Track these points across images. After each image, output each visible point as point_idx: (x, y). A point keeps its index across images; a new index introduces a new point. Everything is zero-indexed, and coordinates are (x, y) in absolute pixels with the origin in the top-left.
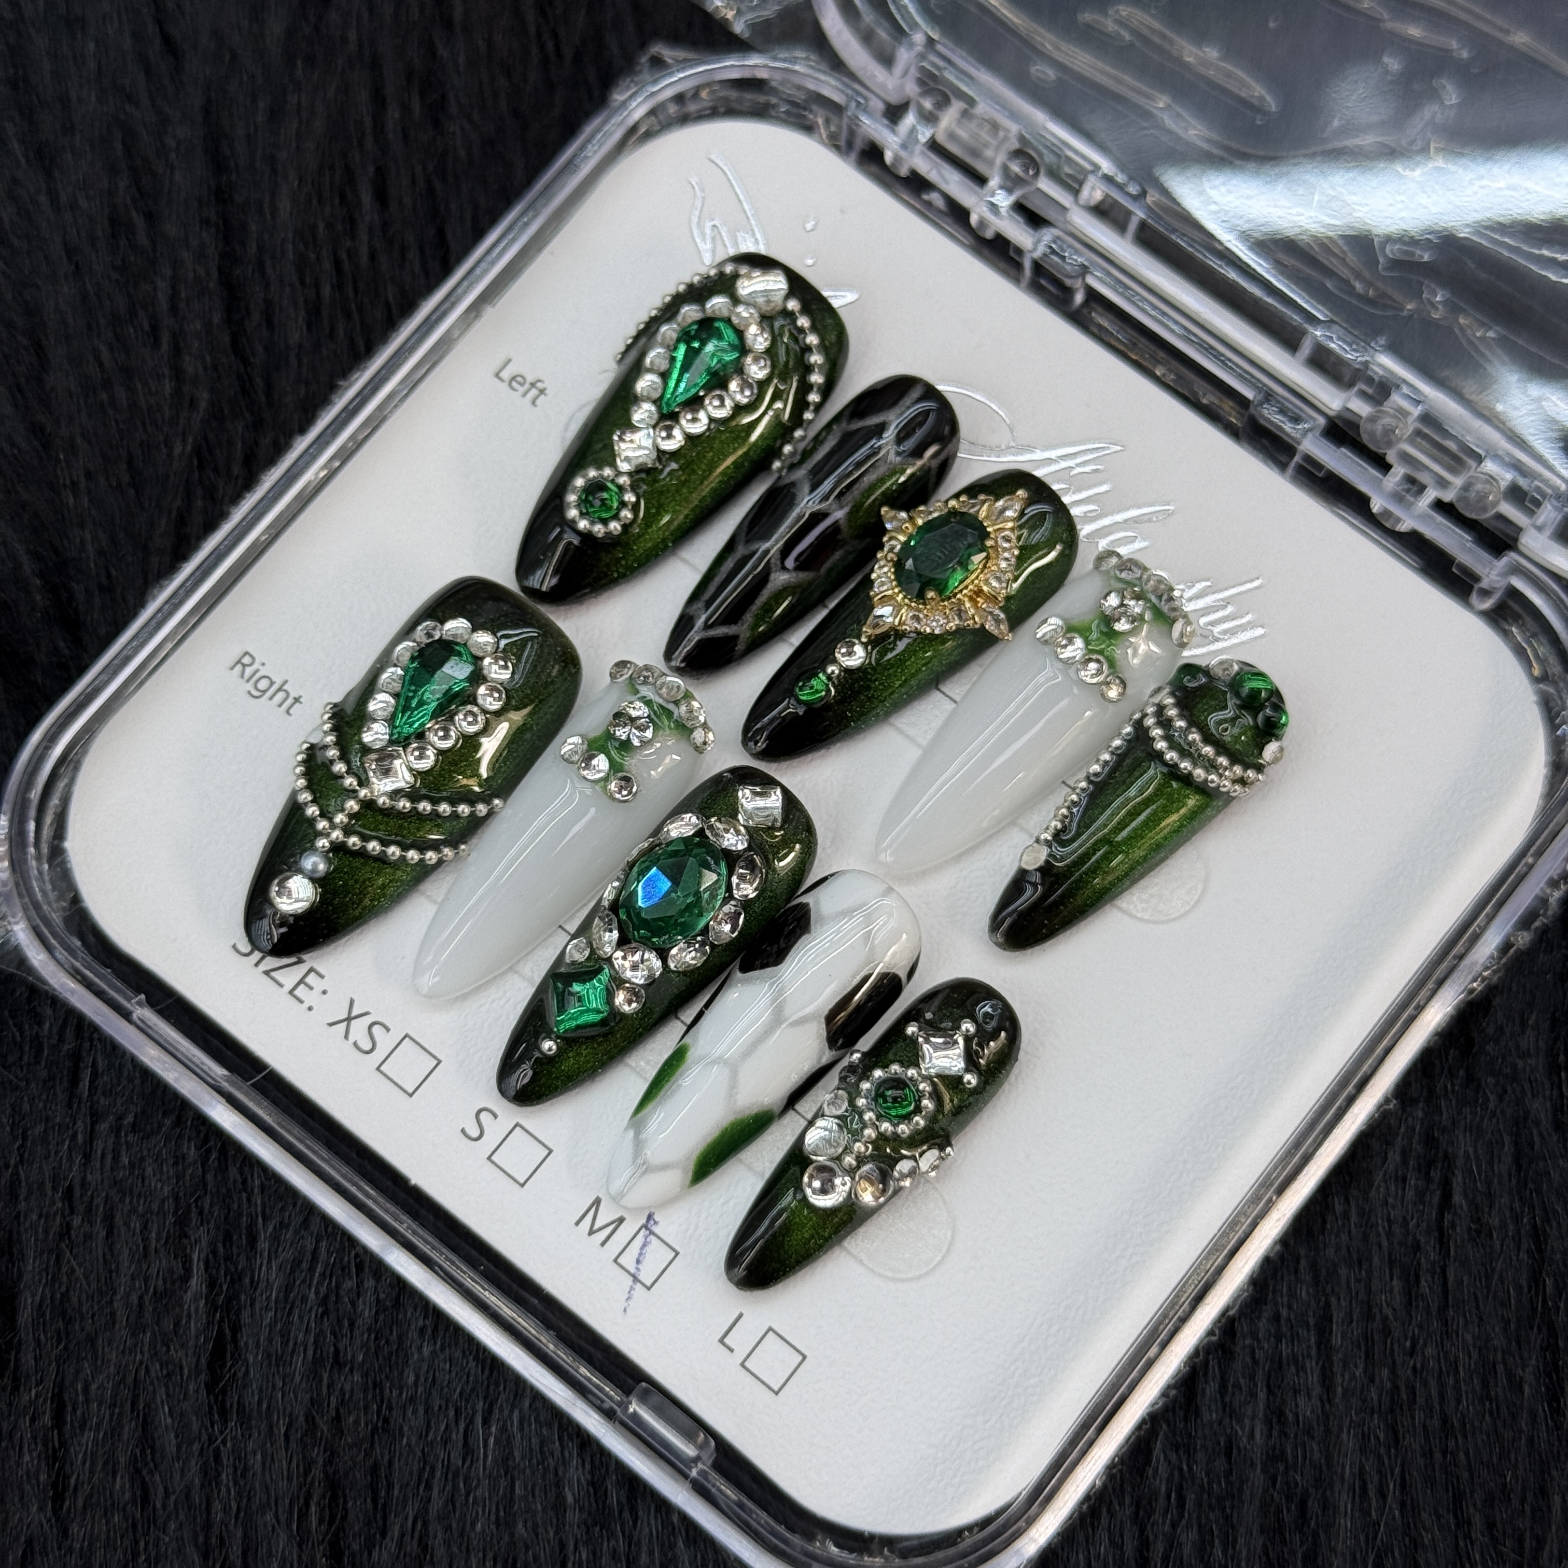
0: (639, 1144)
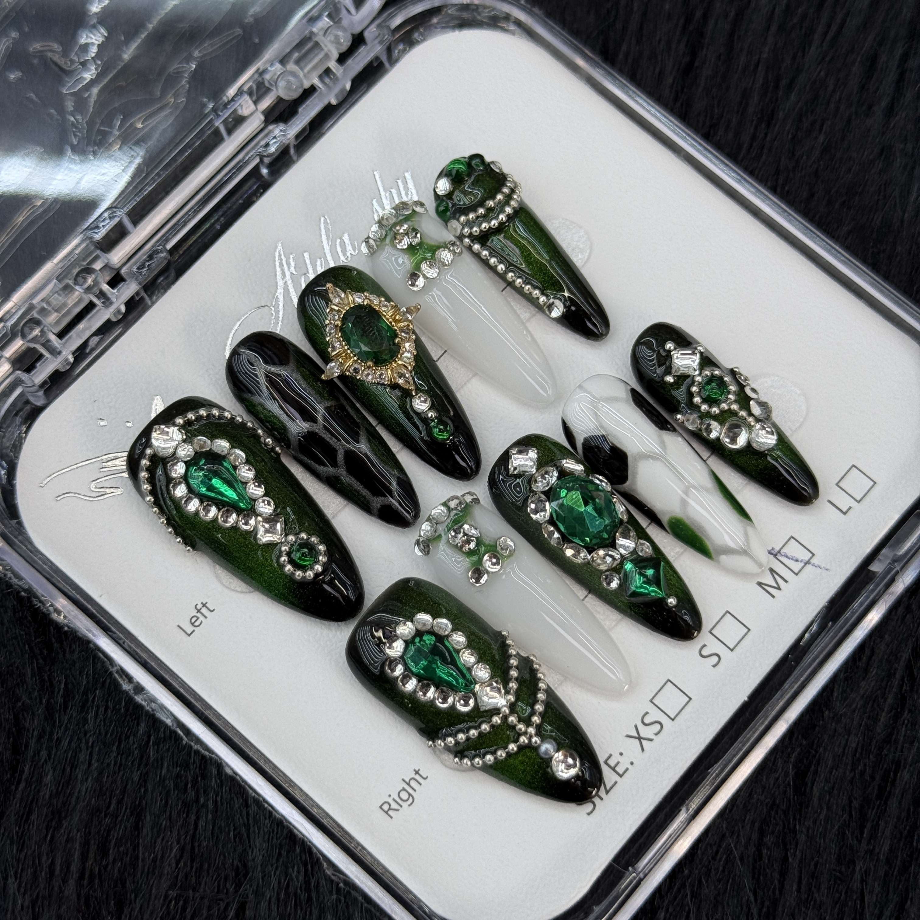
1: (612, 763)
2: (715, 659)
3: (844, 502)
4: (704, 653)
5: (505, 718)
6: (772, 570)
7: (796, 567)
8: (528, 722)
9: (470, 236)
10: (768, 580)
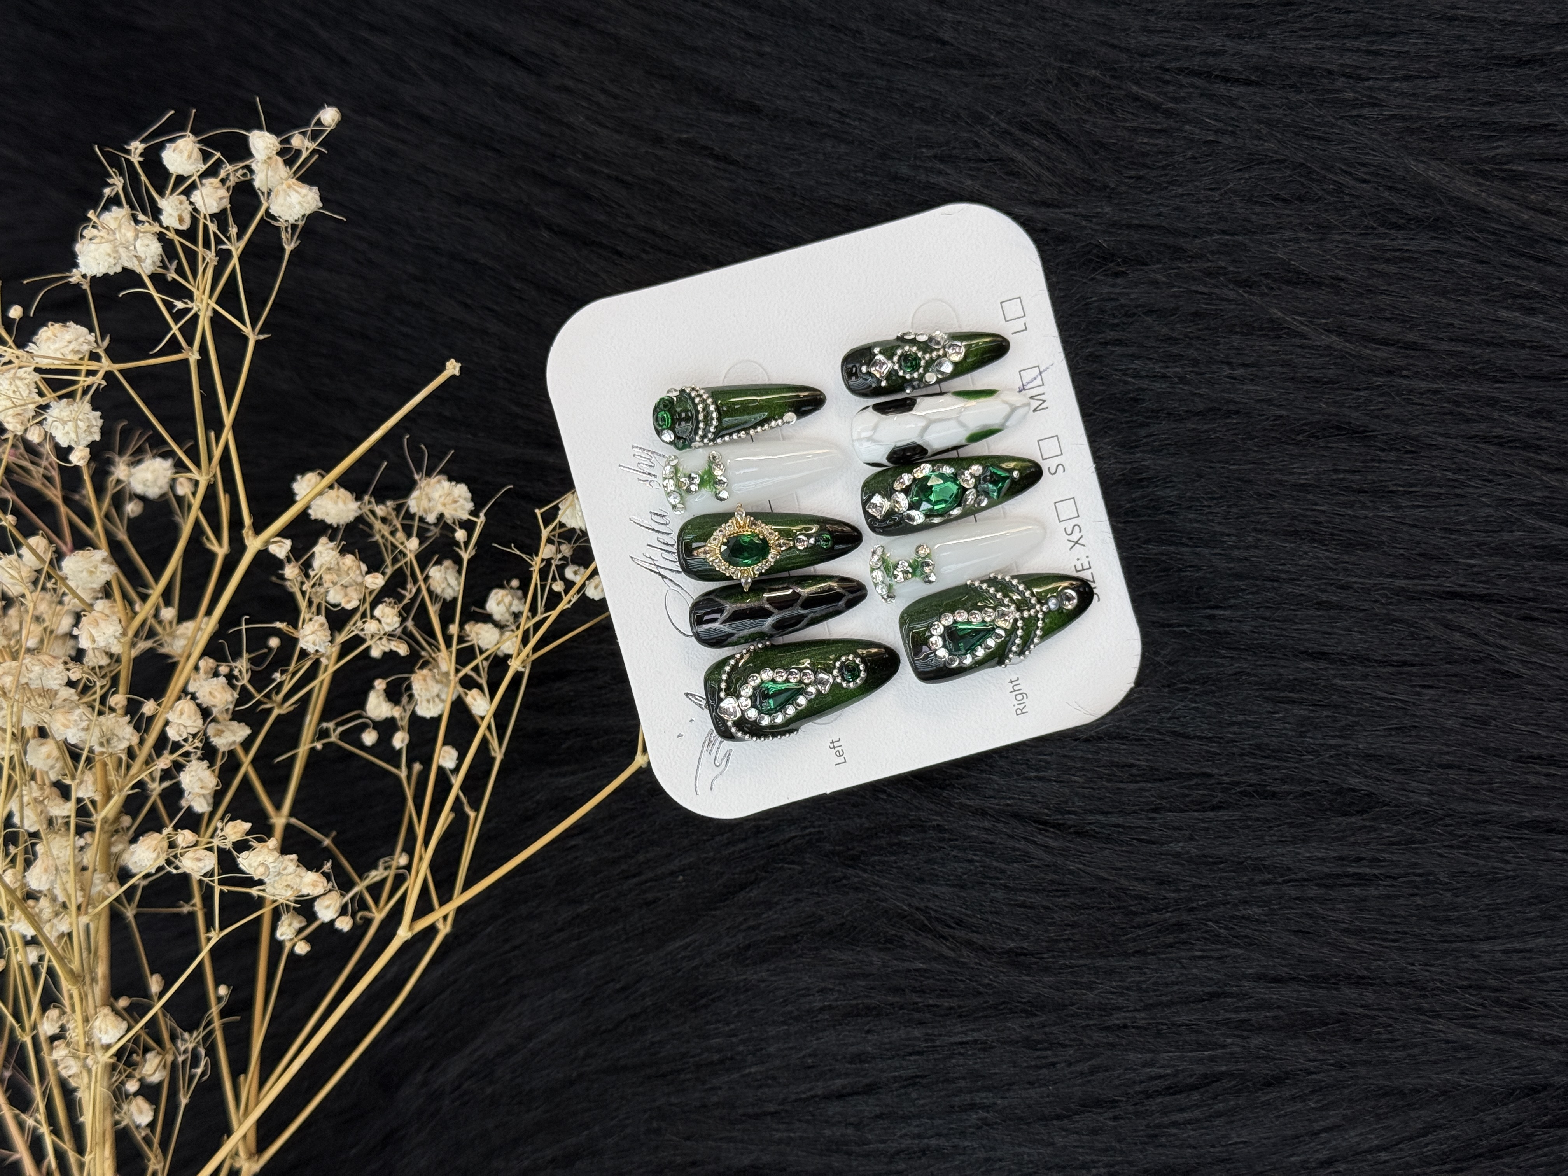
0: (1008, 417)
1: (1080, 568)
2: (1060, 467)
3: (1019, 325)
4: (1053, 471)
5: (1022, 618)
6: (1031, 398)
7: (1038, 381)
8: (1033, 606)
9: (710, 440)
10: (1035, 404)
